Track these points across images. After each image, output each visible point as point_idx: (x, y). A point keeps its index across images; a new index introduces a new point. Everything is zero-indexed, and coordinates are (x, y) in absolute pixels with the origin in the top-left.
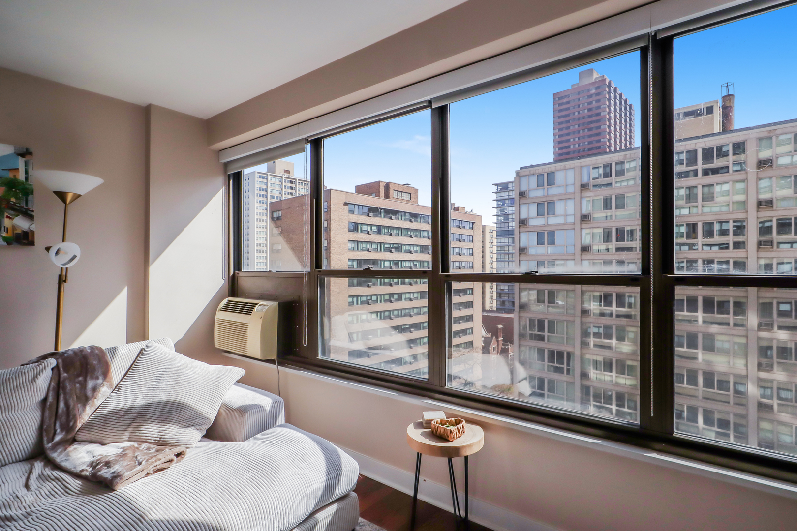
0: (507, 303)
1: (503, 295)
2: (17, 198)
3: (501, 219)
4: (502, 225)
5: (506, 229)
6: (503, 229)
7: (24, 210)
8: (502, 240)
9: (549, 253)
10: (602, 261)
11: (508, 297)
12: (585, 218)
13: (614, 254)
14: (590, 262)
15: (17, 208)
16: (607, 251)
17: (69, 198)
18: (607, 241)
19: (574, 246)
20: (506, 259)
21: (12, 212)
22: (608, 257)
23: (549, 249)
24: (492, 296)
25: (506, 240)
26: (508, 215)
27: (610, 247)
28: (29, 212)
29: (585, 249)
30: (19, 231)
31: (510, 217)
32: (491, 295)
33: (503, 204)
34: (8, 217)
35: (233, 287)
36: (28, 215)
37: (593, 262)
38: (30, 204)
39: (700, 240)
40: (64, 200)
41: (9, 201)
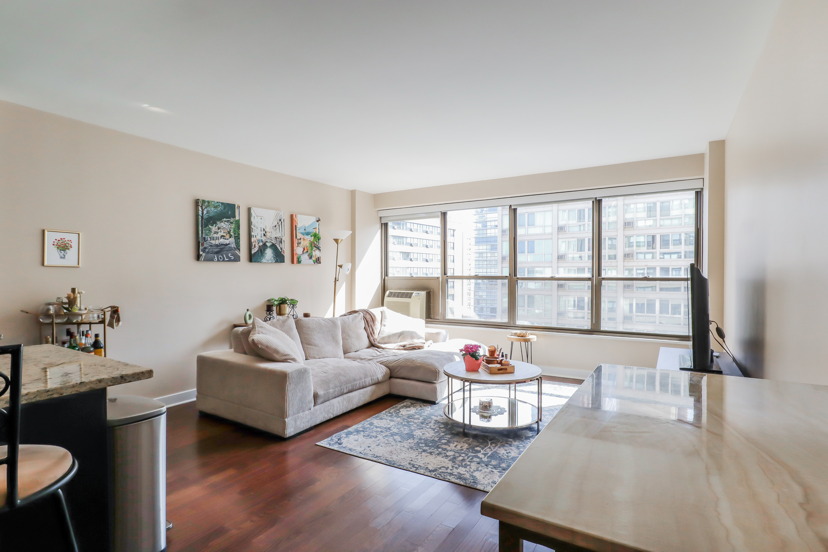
0: (485, 309)
1: (481, 302)
3: (480, 225)
4: (481, 232)
5: (485, 236)
6: (481, 236)
8: (481, 247)
9: (529, 260)
10: (576, 268)
11: (487, 303)
12: (561, 229)
13: (587, 262)
14: (565, 269)
16: (580, 259)
18: (581, 251)
19: (552, 254)
20: (484, 266)
21: (315, 248)
22: (581, 265)
23: (529, 256)
24: (470, 303)
25: (485, 247)
26: (486, 222)
27: (583, 255)
29: (560, 257)
30: (317, 257)
31: (488, 224)
32: (469, 301)
33: (482, 211)
34: (314, 251)
35: (384, 289)
36: (319, 249)
37: (568, 269)
38: (320, 244)
39: (658, 249)
41: (314, 243)
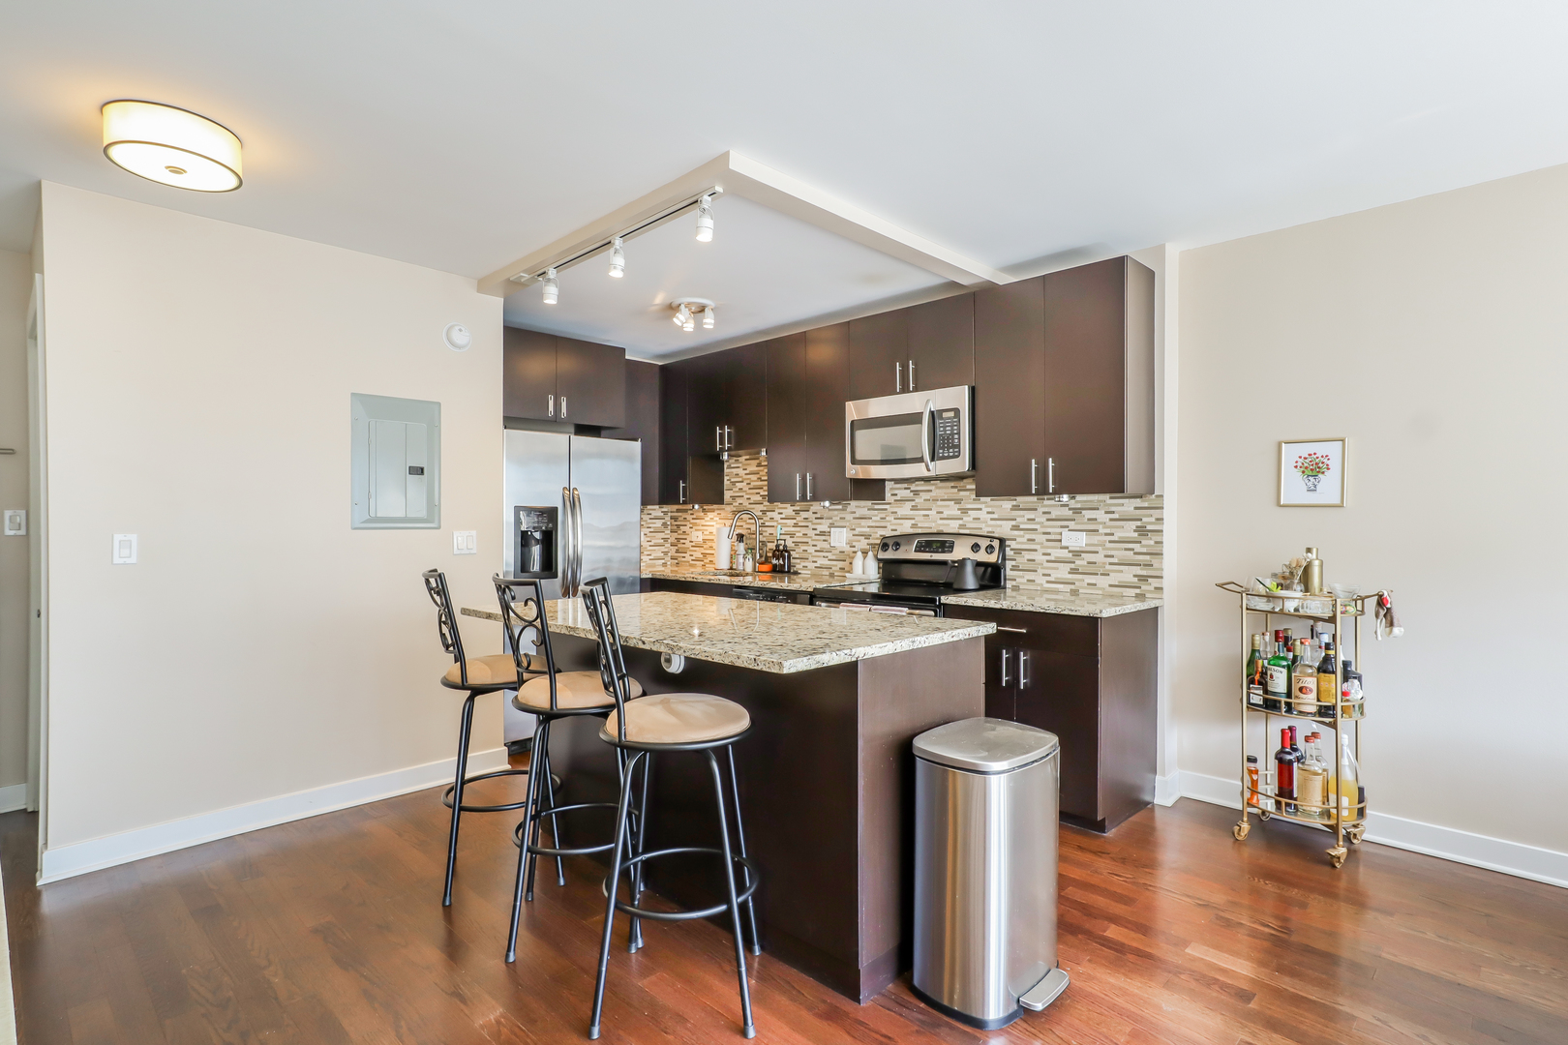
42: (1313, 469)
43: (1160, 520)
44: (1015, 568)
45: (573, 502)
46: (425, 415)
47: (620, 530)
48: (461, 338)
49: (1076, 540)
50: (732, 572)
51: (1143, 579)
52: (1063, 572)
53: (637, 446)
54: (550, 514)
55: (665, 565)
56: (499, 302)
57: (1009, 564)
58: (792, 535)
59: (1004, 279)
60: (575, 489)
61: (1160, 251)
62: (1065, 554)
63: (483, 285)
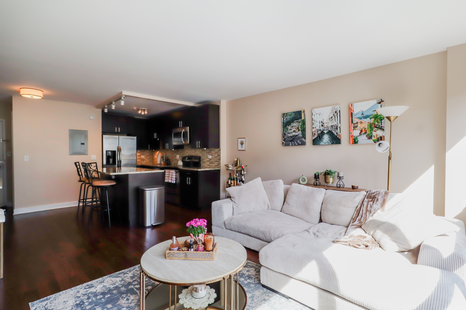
2: (378, 122)
7: (380, 127)
15: (377, 126)
17: (392, 119)
21: (376, 129)
28: (382, 128)
30: (379, 137)
34: (375, 131)
36: (382, 129)
38: (383, 124)
40: (390, 121)
41: (375, 124)
42: (242, 143)
43: (220, 153)
44: (202, 163)
45: (119, 149)
46: (84, 134)
47: (132, 155)
48: (92, 118)
49: (210, 157)
50: (160, 164)
51: (218, 164)
52: (208, 163)
53: (135, 138)
54: (114, 152)
55: (150, 163)
56: (101, 110)
57: (201, 162)
58: (170, 156)
59: (197, 105)
60: (120, 147)
61: (220, 102)
62: (208, 160)
63: (97, 107)
